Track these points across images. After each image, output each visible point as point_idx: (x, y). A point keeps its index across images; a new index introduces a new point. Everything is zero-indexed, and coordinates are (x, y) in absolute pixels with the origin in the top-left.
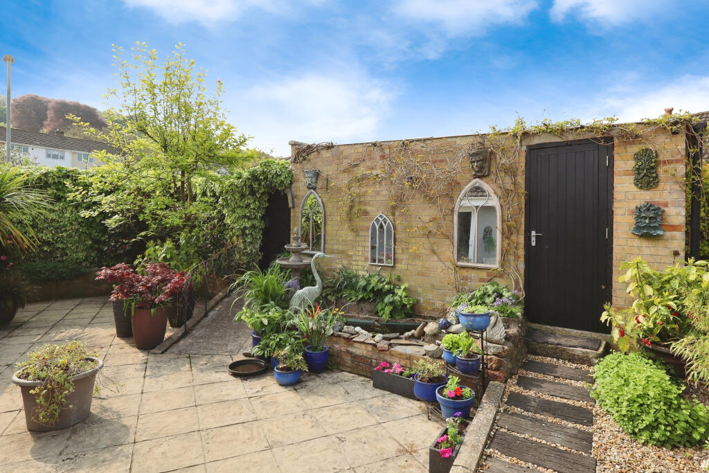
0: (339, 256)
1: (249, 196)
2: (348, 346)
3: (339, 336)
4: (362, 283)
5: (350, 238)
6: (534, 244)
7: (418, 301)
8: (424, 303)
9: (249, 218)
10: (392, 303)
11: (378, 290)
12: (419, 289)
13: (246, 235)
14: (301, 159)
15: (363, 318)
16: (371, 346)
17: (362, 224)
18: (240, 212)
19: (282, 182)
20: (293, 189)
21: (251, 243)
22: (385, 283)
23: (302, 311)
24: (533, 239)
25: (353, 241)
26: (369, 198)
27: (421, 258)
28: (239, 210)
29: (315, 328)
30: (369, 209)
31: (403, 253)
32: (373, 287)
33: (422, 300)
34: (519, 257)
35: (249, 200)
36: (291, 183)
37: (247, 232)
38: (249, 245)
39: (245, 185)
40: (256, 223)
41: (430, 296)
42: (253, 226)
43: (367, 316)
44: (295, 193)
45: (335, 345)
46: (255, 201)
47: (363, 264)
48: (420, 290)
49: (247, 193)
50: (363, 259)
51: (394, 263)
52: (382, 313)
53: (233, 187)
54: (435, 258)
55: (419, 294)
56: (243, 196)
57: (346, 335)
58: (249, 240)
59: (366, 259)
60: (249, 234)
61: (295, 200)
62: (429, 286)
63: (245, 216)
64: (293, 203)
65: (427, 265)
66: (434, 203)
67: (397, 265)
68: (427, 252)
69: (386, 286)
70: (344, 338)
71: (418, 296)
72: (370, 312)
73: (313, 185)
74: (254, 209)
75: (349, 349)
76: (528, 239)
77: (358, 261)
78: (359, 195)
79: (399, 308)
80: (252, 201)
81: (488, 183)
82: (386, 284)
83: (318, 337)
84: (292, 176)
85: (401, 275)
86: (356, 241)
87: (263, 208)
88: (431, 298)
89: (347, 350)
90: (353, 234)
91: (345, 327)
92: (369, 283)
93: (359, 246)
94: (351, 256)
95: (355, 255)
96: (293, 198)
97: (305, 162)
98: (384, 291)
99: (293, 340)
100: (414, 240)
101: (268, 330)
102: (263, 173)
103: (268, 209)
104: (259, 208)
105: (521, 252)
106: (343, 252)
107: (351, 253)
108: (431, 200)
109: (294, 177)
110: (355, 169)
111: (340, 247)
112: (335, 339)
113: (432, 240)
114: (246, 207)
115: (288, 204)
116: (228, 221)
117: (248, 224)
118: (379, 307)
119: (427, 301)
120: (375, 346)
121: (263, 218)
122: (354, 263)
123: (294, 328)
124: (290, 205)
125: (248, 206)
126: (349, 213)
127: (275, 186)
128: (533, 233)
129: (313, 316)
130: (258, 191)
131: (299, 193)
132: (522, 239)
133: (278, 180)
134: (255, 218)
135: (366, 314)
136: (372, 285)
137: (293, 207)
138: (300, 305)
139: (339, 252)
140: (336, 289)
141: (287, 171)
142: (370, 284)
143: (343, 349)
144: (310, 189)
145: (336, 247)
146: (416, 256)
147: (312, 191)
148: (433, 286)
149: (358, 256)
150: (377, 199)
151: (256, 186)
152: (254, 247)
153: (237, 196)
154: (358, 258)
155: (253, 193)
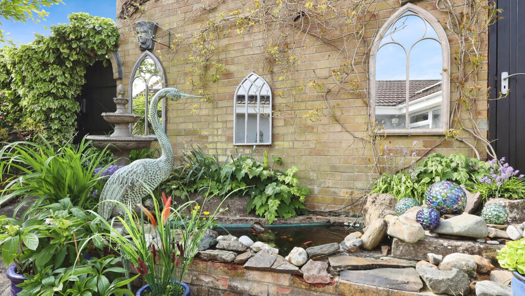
0: (189, 138)
1: (55, 66)
2: (233, 278)
3: (213, 259)
4: (227, 169)
5: (204, 112)
6: (505, 91)
7: (311, 192)
8: (319, 193)
9: (56, 97)
10: (277, 195)
11: (255, 177)
12: (311, 174)
13: (52, 120)
14: (131, 10)
15: (235, 221)
16: (288, 276)
17: (222, 90)
18: (41, 87)
19: (103, 42)
20: (120, 54)
21: (59, 130)
22: (262, 168)
23: (128, 210)
24: (505, 83)
25: (209, 115)
26: (233, 54)
27: (315, 130)
28: (39, 85)
29: (159, 246)
30: (232, 68)
31: (285, 125)
32: (246, 174)
33: (316, 189)
34: (479, 113)
35: (56, 71)
36: (116, 46)
37: (53, 115)
38: (57, 134)
39: (48, 48)
40: (67, 103)
41: (330, 183)
42: (62, 108)
43: (238, 217)
44: (122, 60)
45: (202, 278)
46: (64, 73)
47: (225, 146)
48: (313, 175)
49: (52, 61)
50: (224, 139)
51: (273, 141)
52: (262, 210)
53: (30, 53)
54: (338, 128)
55: (312, 181)
56: (45, 65)
57: (228, 256)
58: (55, 126)
59: (229, 139)
60: (56, 119)
61: (123, 68)
62: (328, 169)
63: (49, 94)
64: (120, 72)
65: (325, 138)
66: (336, 48)
67: (276, 143)
68: (325, 120)
69: (265, 172)
70: (225, 262)
71: (311, 184)
72: (242, 211)
73: (149, 43)
74: (63, 84)
75: (235, 284)
76: (494, 84)
77: (216, 143)
78: (217, 52)
79: (288, 202)
80: (60, 72)
81: (426, 8)
82: (264, 169)
83: (167, 265)
84: (118, 36)
85: (284, 157)
86: (214, 116)
87: (78, 86)
88: (330, 185)
89: (230, 286)
90: (210, 105)
91: (220, 237)
92: (239, 168)
93: (217, 121)
94: (207, 137)
95: (213, 135)
96: (119, 65)
97: (138, 15)
98: (263, 178)
99: (104, 280)
100: (303, 105)
101: (40, 260)
102: (75, 30)
103: (85, 88)
104: (71, 84)
105: (483, 106)
106: (193, 133)
107: (205, 133)
108: (331, 44)
109: (121, 37)
110: (211, 15)
111: (190, 126)
112: (202, 265)
113: (332, 102)
114: (50, 81)
115: (113, 74)
116: (24, 103)
117: (54, 105)
118: (258, 202)
119: (325, 191)
120: (297, 275)
121: (77, 99)
122: (210, 146)
123: (109, 250)
124: (116, 75)
125: (53, 79)
126: (203, 77)
127: (93, 49)
128: (505, 75)
129: (155, 221)
130: (68, 59)
131: (128, 59)
132: (484, 86)
133: (97, 39)
134: (65, 97)
135: (236, 215)
136: (243, 172)
137: (120, 78)
138: (124, 199)
139: (188, 133)
140: (187, 180)
141: (110, 28)
142: (241, 170)
143: (221, 285)
144: (143, 50)
145: (182, 126)
146: (307, 129)
147: (147, 52)
148: (334, 169)
149: (217, 135)
150: (245, 53)
151: (65, 51)
152: (64, 136)
153: (36, 65)
154: (216, 139)
155: (60, 61)
